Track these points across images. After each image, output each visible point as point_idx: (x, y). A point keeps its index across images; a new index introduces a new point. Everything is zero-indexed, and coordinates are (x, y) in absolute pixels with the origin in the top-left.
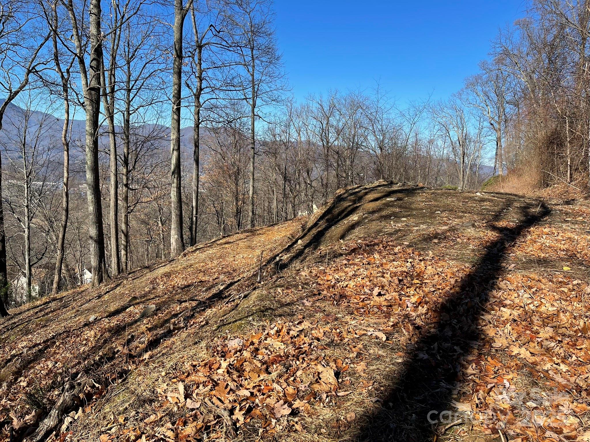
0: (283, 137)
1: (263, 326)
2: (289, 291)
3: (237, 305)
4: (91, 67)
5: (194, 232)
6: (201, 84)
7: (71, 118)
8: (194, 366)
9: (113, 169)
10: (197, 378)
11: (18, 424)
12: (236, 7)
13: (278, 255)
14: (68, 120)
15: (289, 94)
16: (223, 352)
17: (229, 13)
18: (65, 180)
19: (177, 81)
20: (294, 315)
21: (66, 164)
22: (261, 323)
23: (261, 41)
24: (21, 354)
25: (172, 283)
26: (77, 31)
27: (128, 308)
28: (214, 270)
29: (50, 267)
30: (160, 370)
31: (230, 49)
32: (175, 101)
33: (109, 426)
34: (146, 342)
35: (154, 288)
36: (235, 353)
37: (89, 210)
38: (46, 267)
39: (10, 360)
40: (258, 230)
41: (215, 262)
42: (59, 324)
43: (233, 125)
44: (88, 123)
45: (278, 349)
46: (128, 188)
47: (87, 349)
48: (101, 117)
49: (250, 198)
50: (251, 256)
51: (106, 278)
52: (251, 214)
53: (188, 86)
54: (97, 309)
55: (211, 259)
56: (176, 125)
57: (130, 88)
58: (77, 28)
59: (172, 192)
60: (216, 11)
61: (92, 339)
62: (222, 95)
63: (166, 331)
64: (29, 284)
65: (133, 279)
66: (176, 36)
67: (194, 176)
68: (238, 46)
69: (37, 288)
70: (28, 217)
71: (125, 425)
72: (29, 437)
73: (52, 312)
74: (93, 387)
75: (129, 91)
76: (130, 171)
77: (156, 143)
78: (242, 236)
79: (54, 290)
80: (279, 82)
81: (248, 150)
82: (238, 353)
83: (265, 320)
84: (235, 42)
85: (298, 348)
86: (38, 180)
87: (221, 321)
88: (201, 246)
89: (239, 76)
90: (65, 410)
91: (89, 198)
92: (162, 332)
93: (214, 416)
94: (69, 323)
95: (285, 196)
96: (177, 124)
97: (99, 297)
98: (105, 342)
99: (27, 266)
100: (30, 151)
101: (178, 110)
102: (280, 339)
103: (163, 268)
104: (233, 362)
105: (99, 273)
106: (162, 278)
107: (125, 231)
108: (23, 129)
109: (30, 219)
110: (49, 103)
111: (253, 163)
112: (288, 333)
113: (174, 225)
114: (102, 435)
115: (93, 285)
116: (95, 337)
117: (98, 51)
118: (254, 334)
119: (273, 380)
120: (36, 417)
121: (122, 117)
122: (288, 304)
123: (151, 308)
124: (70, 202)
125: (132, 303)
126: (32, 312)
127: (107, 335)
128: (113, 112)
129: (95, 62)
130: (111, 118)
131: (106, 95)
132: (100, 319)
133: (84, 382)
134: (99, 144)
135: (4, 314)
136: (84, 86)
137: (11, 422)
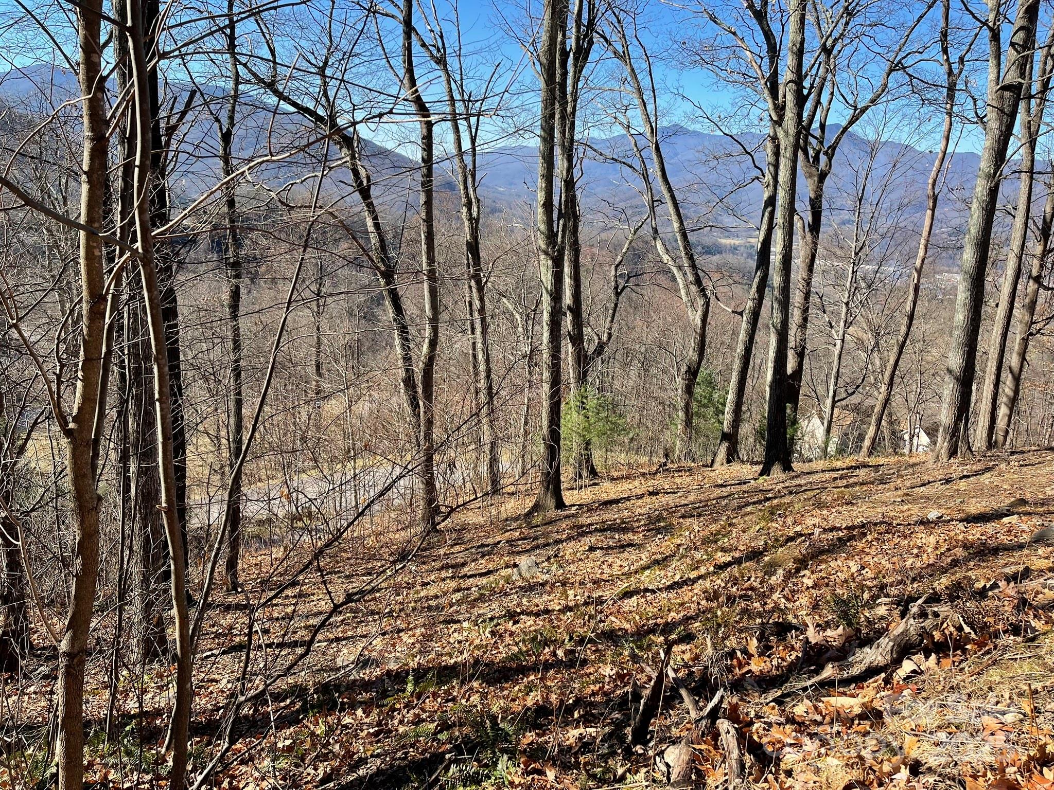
4: (1012, 44)
7: (950, 150)
9: (1016, 244)
11: (815, 637)
14: (945, 153)
18: (918, 262)
21: (925, 233)
24: (810, 534)
27: (1006, 515)
29: (862, 412)
33: (1000, 707)
37: (956, 319)
38: (856, 409)
39: (791, 539)
42: (873, 507)
44: (986, 156)
46: (1040, 285)
47: (918, 564)
48: (1013, 144)
51: (964, 450)
54: (942, 501)
61: (929, 551)
64: (828, 431)
65: (1022, 466)
69: (836, 440)
70: (846, 322)
72: (836, 664)
73: (861, 484)
74: (960, 629)
76: (1051, 251)
79: (864, 449)
86: (867, 263)
90: (904, 650)
91: (959, 297)
94: (891, 511)
97: (948, 481)
98: (955, 563)
99: (829, 402)
100: (867, 209)
105: (951, 439)
107: (1016, 370)
108: (864, 173)
109: (848, 324)
110: (916, 123)
114: (987, 717)
115: (937, 458)
116: (936, 548)
117: (1031, 12)
120: (844, 638)
124: (919, 303)
125: (1015, 510)
126: (827, 476)
127: (960, 552)
128: (1038, 131)
129: (1021, 34)
130: (1032, 144)
131: (1031, 97)
132: (949, 521)
133: (945, 614)
134: (1000, 195)
135: (787, 467)
136: (993, 84)
137: (801, 628)
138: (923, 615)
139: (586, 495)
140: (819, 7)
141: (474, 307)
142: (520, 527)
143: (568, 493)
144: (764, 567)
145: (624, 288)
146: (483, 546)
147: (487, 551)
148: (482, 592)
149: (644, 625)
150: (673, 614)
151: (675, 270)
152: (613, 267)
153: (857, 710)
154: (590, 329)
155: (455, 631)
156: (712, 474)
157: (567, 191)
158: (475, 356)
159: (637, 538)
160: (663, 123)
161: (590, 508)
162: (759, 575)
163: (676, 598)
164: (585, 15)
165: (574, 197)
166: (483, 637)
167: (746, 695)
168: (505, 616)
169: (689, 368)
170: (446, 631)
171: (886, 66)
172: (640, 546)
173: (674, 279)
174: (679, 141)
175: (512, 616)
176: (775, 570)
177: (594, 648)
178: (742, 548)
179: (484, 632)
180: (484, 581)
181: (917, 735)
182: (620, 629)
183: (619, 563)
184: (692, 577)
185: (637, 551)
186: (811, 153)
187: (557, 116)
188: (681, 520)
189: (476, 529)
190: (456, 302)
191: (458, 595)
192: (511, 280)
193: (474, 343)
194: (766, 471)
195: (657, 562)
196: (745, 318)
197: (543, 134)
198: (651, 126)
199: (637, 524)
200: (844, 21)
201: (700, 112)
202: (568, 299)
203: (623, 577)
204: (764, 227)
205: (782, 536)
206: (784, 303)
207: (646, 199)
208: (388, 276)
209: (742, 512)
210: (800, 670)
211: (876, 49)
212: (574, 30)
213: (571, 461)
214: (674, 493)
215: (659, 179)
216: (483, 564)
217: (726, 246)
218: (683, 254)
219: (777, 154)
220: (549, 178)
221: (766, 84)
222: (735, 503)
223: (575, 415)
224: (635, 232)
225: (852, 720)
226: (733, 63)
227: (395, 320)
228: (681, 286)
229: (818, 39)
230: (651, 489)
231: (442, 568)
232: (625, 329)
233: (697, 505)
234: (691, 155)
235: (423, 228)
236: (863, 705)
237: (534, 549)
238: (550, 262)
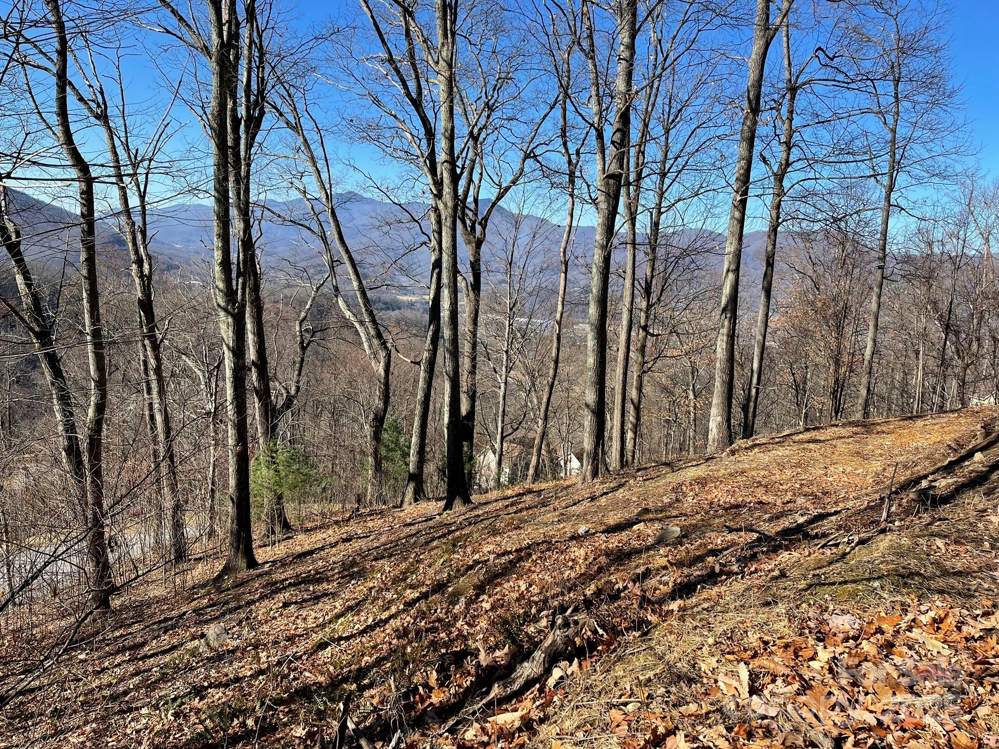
0: (948, 247)
1: (903, 604)
2: (961, 549)
3: (844, 555)
4: (613, 142)
5: (750, 415)
6: (789, 154)
7: (574, 224)
8: (766, 643)
9: (627, 300)
10: (772, 666)
11: (485, 659)
12: (871, 10)
13: (925, 477)
14: (570, 227)
15: (970, 161)
16: (819, 632)
17: (854, 21)
18: (558, 316)
19: (745, 153)
20: (973, 596)
21: (561, 292)
22: (899, 598)
23: (916, 64)
24: (486, 561)
25: (709, 497)
26: (598, 90)
27: (636, 524)
28: (784, 487)
29: (526, 444)
30: (705, 633)
31: (850, 86)
32: (738, 188)
33: (623, 699)
34: (671, 584)
35: (678, 500)
36: (846, 640)
37: (588, 362)
38: (521, 442)
39: (471, 568)
40: (878, 424)
41: (788, 472)
42: (537, 529)
43: (843, 224)
44: (599, 230)
45: (935, 654)
46: (647, 333)
47: (573, 575)
49: (866, 362)
50: (860, 471)
51: (603, 471)
52: (864, 392)
53: (764, 160)
54: (589, 517)
55: (781, 467)
56: (737, 230)
57: (666, 170)
58: (597, 85)
59: (719, 343)
60: (830, 22)
61: (581, 562)
62: (826, 171)
63: (704, 572)
64: (500, 463)
65: (645, 480)
66: (752, 76)
67: (760, 317)
68: (868, 79)
69: (507, 470)
70: (506, 367)
71: (648, 705)
72: (501, 682)
73: (527, 509)
74: (595, 632)
75: (663, 175)
76: (653, 305)
77: (700, 260)
78: (843, 432)
79: (530, 477)
80: (952, 139)
81: (870, 273)
82: (851, 641)
83: (908, 594)
84: (863, 72)
85: (981, 663)
86: (521, 317)
87: (814, 575)
88: (763, 441)
89: (865, 134)
90: (553, 659)
91: (589, 345)
92: (698, 573)
93: (805, 741)
94: (551, 531)
95: (944, 363)
96: (739, 226)
97: (593, 499)
98: (600, 570)
99: (498, 438)
100: (517, 272)
101: (743, 202)
102: (940, 635)
103: (695, 468)
104: (841, 654)
105: (593, 463)
106: (691, 485)
107: (636, 401)
108: (512, 241)
109: (509, 369)
110: (547, 202)
111: (879, 296)
112: (959, 629)
113: (717, 400)
114: (613, 711)
115: (584, 479)
116: (586, 559)
117: (625, 118)
118: (883, 614)
119: (924, 709)
120: (510, 656)
121: (649, 218)
122: (959, 574)
123: (673, 532)
124: (562, 349)
125: (642, 518)
126: (500, 504)
127: (603, 560)
128: (636, 210)
129: (618, 135)
130: (633, 220)
131: (628, 184)
132: (594, 534)
133: (584, 621)
134: (612, 262)
135: (467, 500)
136: (600, 173)
137: (475, 654)
138: (566, 625)
139: (280, 551)
140: (465, 100)
141: (150, 366)
142: (209, 593)
143: (260, 551)
144: (448, 598)
145: (310, 342)
146: (166, 620)
147: (168, 625)
148: (165, 671)
149: (338, 675)
150: (366, 658)
151: (357, 325)
152: (298, 322)
153: (517, 724)
154: (277, 384)
155: (133, 720)
156: (402, 514)
157: (244, 251)
158: (152, 418)
159: (330, 587)
160: (337, 190)
161: (283, 563)
162: (444, 606)
163: (370, 641)
164: (254, 87)
165: (253, 256)
166: (165, 721)
167: (427, 729)
168: (190, 693)
169: (376, 415)
170: (121, 722)
171: (522, 155)
172: (334, 595)
173: (357, 333)
174: (354, 207)
175: (199, 692)
176: (458, 600)
177: (286, 710)
178: (428, 582)
179: (166, 715)
180: (167, 658)
181: (561, 739)
182: (315, 684)
183: (313, 615)
184: (383, 618)
185: (332, 600)
186: (468, 222)
187: (231, 179)
188: (374, 563)
189: (157, 602)
190: (129, 362)
191: (136, 680)
192: (191, 338)
193: (151, 404)
194: (448, 506)
195: (350, 608)
196: (422, 368)
197: (216, 195)
198: (326, 193)
199: (331, 573)
200: (485, 114)
201: (370, 183)
202: (251, 355)
203: (317, 629)
204: (433, 286)
205: (462, 566)
206: (455, 354)
207: (326, 258)
208: (44, 336)
209: (429, 548)
210: (474, 694)
211: (513, 140)
212: (243, 100)
213: (264, 517)
214: (367, 537)
215: (337, 242)
216: (166, 640)
217: (403, 302)
218: (364, 310)
219: (439, 222)
220: (225, 237)
221: (425, 162)
222: (422, 539)
223: (264, 471)
224: (318, 289)
225: (513, 734)
226: (397, 141)
227: (53, 384)
228: (364, 340)
229: (466, 127)
230: (345, 536)
231: (118, 652)
232: (313, 382)
233: (388, 546)
234: (366, 220)
235: (85, 285)
236: (522, 718)
237: (223, 614)
238: (230, 320)
